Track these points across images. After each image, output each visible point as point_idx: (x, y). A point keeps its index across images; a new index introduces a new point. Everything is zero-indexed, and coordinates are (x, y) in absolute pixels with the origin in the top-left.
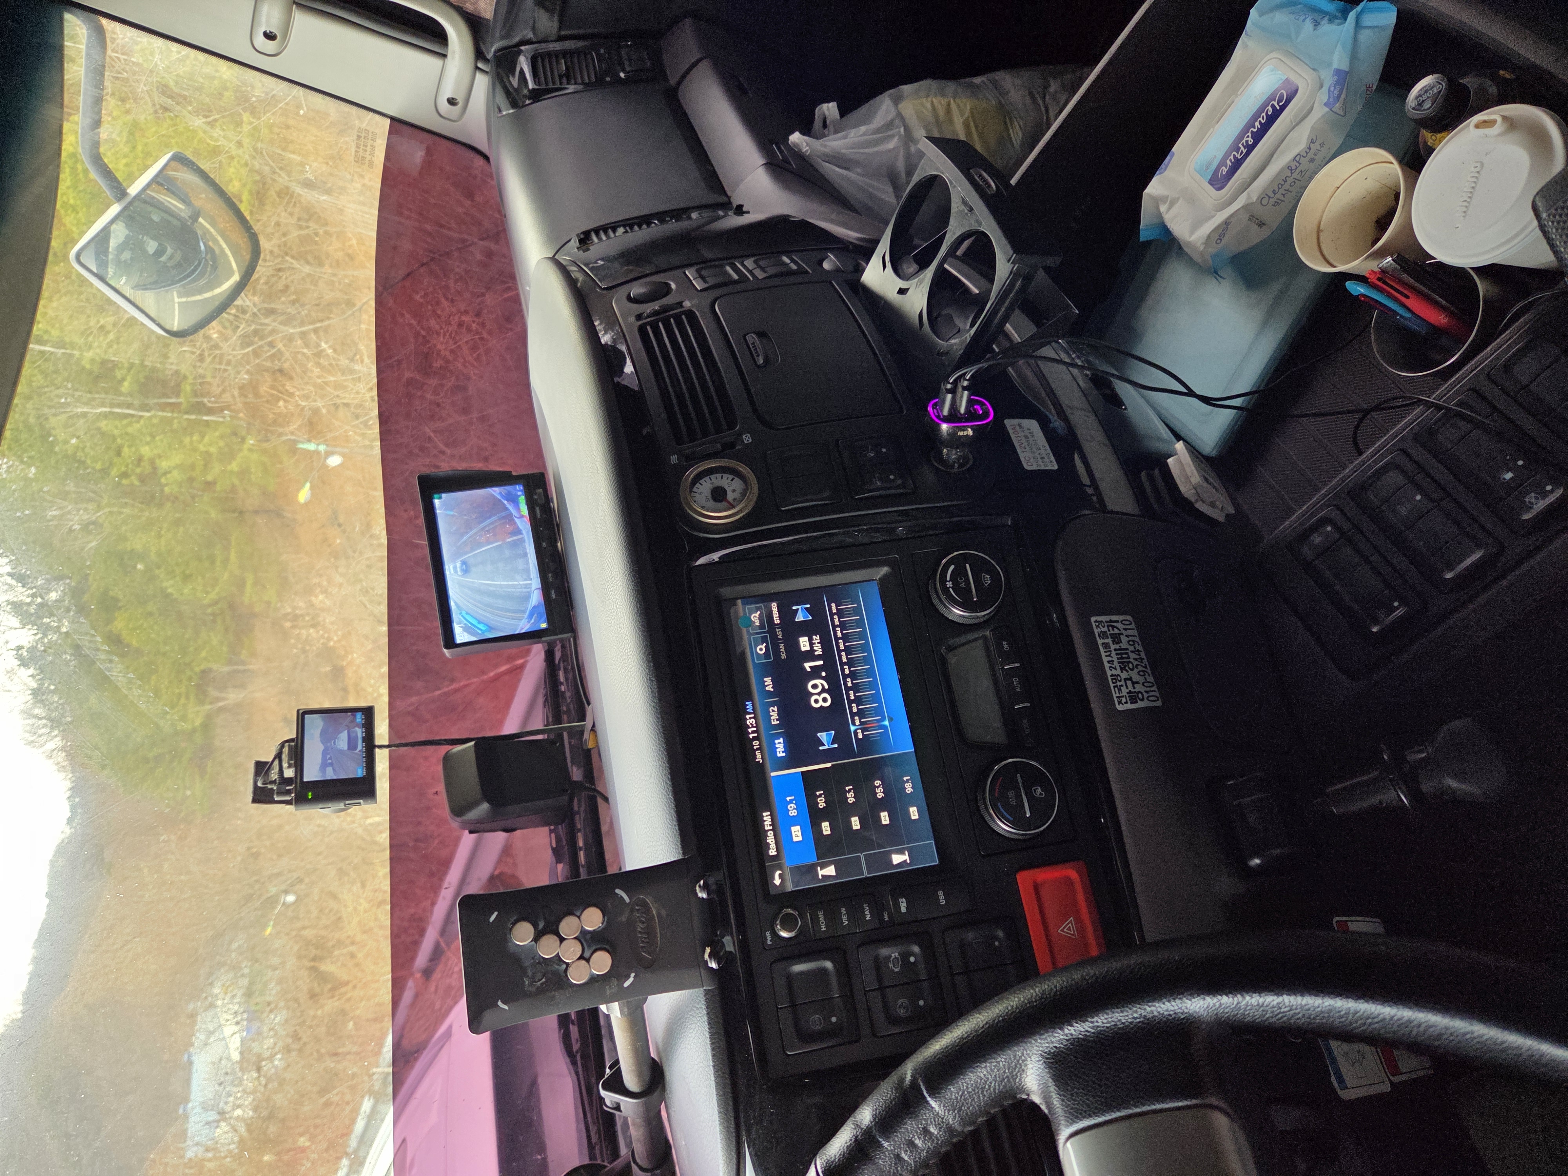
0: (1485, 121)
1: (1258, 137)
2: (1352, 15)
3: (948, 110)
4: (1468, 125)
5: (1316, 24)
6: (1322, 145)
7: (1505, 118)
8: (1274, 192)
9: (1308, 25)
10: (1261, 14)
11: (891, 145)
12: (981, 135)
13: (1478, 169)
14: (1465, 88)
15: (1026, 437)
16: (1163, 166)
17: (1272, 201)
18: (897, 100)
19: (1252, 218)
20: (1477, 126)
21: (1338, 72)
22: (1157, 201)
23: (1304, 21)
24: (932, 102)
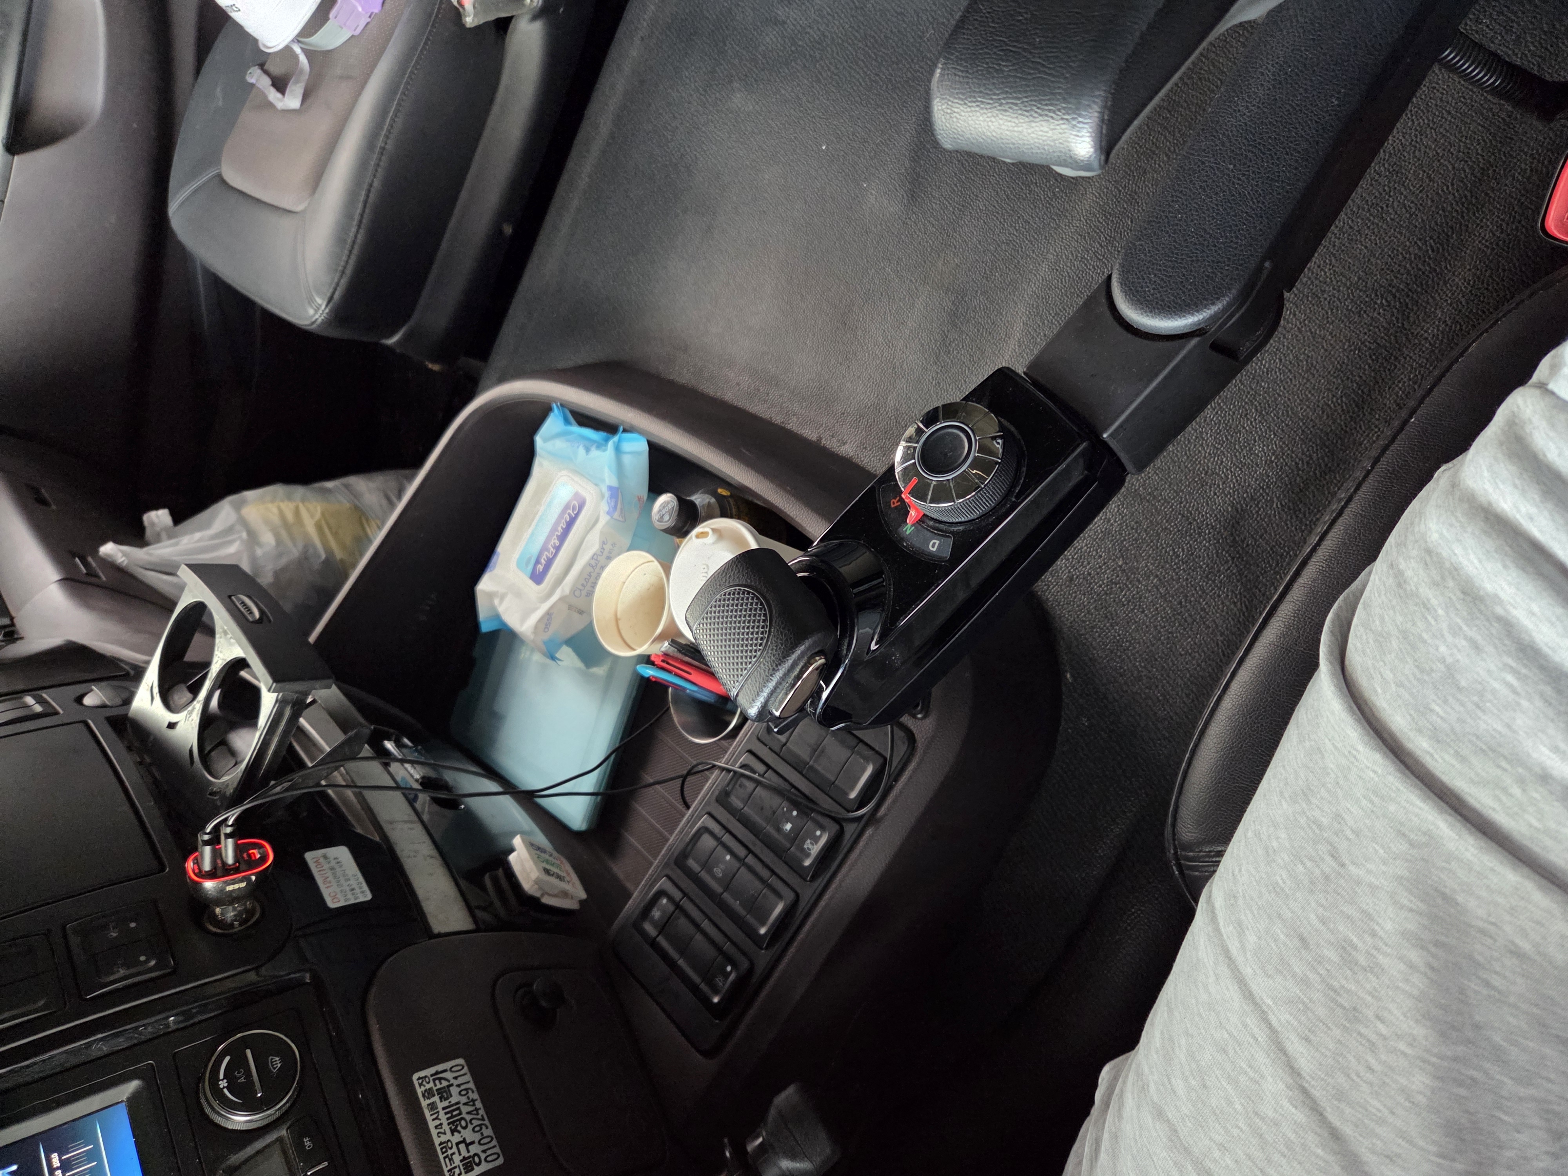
0: (702, 533)
1: (563, 538)
2: (611, 444)
3: (297, 513)
4: (691, 538)
5: (588, 450)
6: (614, 545)
7: (714, 530)
8: (583, 585)
9: (581, 451)
10: (545, 440)
11: (232, 549)
12: (335, 534)
13: (706, 570)
14: (692, 504)
15: (332, 869)
16: (492, 564)
17: (584, 593)
18: (238, 507)
19: (570, 607)
20: (697, 537)
21: (610, 488)
22: (491, 595)
23: (578, 447)
24: (279, 509)
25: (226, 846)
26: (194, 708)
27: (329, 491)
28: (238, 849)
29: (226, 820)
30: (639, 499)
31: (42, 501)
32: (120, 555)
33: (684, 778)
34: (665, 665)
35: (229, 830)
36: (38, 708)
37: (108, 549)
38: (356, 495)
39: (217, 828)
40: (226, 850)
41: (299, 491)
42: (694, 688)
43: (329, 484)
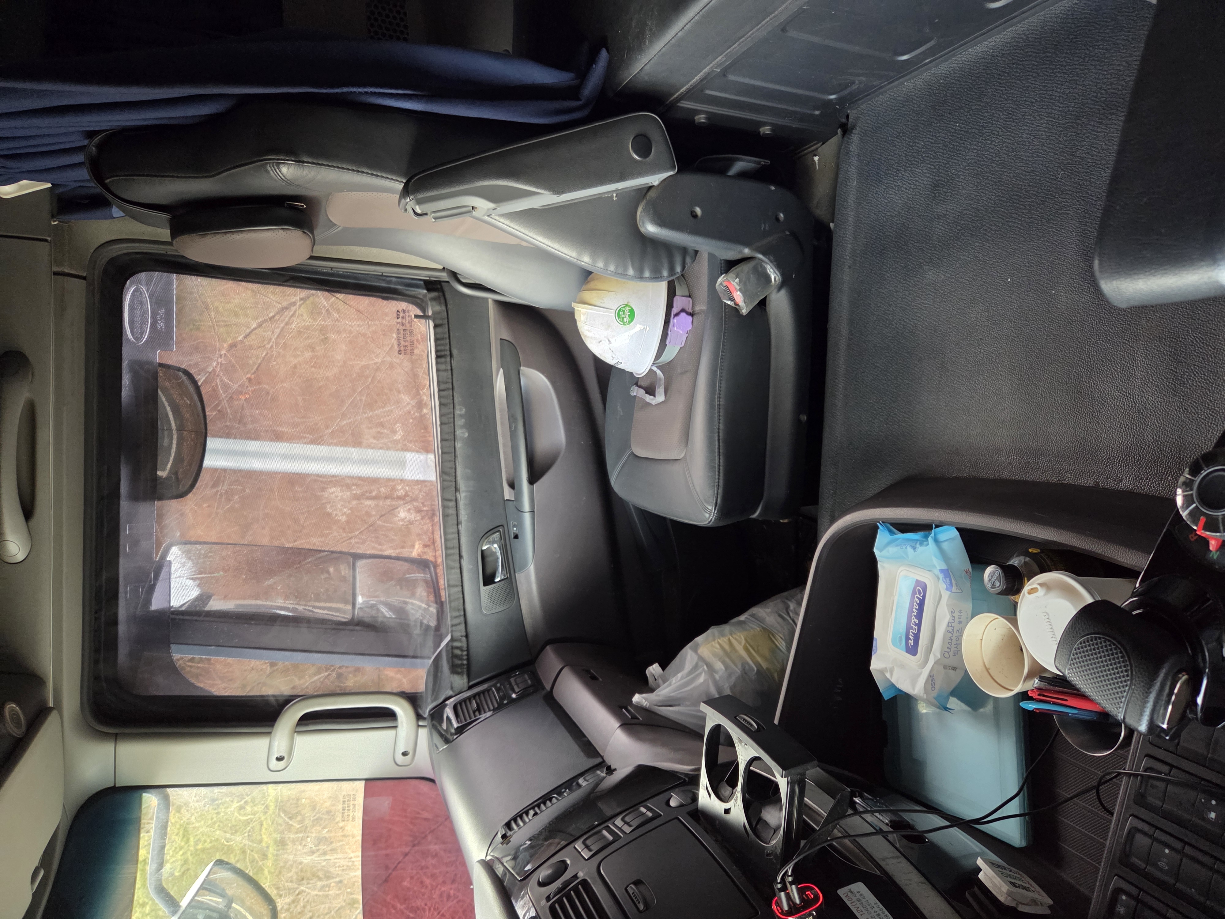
0: (1032, 589)
1: (920, 616)
2: (930, 539)
3: (730, 644)
4: (1024, 594)
5: (914, 548)
6: (960, 612)
7: (1040, 585)
8: (948, 648)
9: (910, 550)
10: (881, 551)
11: (701, 679)
12: (757, 652)
13: (1047, 617)
14: (1013, 566)
15: (859, 900)
16: (874, 648)
17: (951, 654)
18: (695, 650)
19: (945, 667)
20: (1029, 593)
21: (942, 571)
22: (882, 672)
23: (906, 548)
24: (719, 643)
25: (792, 891)
26: (737, 797)
27: (743, 622)
28: (801, 891)
29: (786, 872)
30: (967, 572)
31: (594, 678)
32: (644, 701)
33: (1097, 788)
34: (1041, 698)
35: (790, 879)
36: (650, 814)
37: (637, 698)
38: (760, 620)
39: (783, 878)
40: (793, 894)
41: (726, 628)
42: (1076, 711)
43: (742, 618)
